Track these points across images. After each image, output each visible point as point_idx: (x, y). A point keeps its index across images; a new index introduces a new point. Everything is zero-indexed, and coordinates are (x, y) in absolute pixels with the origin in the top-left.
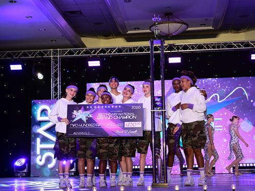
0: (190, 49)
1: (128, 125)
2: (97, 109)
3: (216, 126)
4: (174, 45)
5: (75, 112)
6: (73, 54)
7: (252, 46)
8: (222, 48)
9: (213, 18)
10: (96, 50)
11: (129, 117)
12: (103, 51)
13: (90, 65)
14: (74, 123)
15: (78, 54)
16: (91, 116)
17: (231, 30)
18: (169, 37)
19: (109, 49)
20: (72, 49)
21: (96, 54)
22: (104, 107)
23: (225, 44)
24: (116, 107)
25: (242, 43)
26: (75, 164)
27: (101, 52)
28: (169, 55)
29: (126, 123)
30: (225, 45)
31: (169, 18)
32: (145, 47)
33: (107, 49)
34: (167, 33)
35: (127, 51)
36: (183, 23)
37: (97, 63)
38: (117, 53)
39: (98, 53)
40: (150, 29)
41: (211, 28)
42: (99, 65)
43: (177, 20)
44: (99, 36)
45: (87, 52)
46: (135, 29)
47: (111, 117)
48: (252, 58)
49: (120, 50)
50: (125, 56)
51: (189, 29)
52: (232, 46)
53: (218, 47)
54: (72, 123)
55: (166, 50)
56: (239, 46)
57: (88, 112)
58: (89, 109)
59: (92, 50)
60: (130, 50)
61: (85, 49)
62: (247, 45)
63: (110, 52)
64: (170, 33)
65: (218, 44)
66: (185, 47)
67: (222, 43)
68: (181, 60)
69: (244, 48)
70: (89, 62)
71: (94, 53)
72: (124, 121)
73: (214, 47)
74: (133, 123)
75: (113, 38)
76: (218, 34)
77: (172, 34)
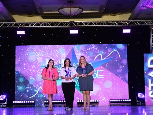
0: (84, 25)
3: (99, 75)
4: (73, 22)
6: (7, 26)
7: (124, 24)
8: (105, 25)
9: (99, 5)
10: (22, 24)
12: (27, 24)
13: (18, 34)
15: (10, 26)
17: (111, 13)
18: (71, 17)
19: (31, 23)
20: (6, 23)
21: (22, 27)
25: (117, 22)
26: (7, 99)
27: (26, 25)
28: (70, 28)
30: (106, 23)
31: (70, 4)
32: (55, 23)
33: (30, 23)
34: (70, 14)
35: (43, 25)
36: (79, 8)
37: (23, 33)
38: (36, 26)
39: (24, 26)
40: (58, 11)
41: (98, 11)
42: (24, 34)
43: (76, 6)
44: (24, 15)
45: (16, 25)
46: (48, 11)
48: (123, 32)
49: (38, 24)
50: (42, 28)
51: (84, 12)
52: (111, 24)
53: (102, 24)
55: (69, 25)
56: (115, 24)
59: (19, 24)
60: (45, 24)
61: (15, 23)
63: (32, 25)
64: (72, 14)
65: (102, 22)
66: (81, 24)
68: (78, 32)
69: (118, 25)
70: (18, 32)
71: (21, 26)
73: (99, 24)
75: (34, 16)
76: (102, 16)
77: (72, 15)
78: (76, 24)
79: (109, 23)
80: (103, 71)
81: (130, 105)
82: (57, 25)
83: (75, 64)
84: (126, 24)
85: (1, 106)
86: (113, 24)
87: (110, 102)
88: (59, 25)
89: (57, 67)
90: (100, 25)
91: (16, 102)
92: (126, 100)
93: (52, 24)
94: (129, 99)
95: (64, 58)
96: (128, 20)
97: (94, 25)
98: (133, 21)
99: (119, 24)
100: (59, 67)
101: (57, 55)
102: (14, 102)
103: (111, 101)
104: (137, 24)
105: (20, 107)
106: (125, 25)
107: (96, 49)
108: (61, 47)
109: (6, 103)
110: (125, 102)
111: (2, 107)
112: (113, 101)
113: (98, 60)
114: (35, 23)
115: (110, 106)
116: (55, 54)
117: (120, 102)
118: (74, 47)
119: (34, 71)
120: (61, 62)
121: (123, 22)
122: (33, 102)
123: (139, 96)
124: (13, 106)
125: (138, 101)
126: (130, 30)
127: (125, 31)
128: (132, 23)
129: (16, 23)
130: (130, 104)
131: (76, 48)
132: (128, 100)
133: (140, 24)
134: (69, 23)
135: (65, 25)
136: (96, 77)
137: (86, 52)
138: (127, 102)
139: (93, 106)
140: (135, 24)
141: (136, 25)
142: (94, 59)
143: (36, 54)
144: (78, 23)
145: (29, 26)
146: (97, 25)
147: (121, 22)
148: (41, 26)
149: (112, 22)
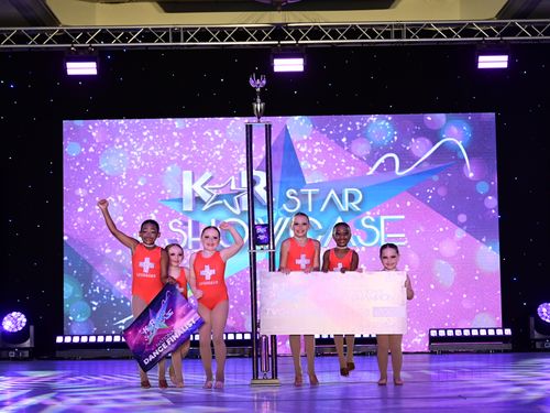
78: (297, 35)
79: (425, 31)
80: (403, 217)
81: (506, 351)
82: (222, 36)
83: (295, 192)
84: (491, 34)
85: (12, 354)
86: (441, 36)
87: (432, 339)
88: (230, 40)
89: (223, 204)
90: (389, 38)
91: (68, 340)
92: (491, 332)
93: (203, 34)
94: (503, 328)
96: (501, 15)
97: (365, 38)
98: (516, 22)
99: (462, 35)
100: (233, 205)
101: (218, 153)
102: (59, 339)
103: (434, 333)
104: (535, 34)
105: (83, 359)
106: (488, 38)
109: (29, 341)
110: (487, 338)
111: (15, 359)
112: (442, 333)
113: (384, 178)
114: (136, 30)
115: (432, 353)
117: (471, 338)
120: (239, 183)
121: (478, 24)
124: (58, 354)
125: (537, 335)
126: (505, 58)
127: (487, 62)
128: (513, 30)
129: (61, 31)
130: (509, 346)
132: (500, 332)
133: (545, 34)
134: (267, 29)
135: (252, 40)
136: (376, 241)
138: (495, 338)
139: (363, 354)
140: (524, 34)
141: (530, 37)
142: (370, 173)
143: (131, 148)
144: (305, 28)
145: (113, 44)
146: (379, 38)
147: (471, 25)
148: (160, 41)
149: (436, 25)
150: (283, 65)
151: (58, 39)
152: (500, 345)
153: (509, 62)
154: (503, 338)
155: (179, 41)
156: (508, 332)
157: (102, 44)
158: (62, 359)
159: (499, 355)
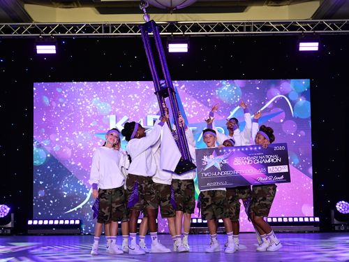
0: (203, 31)
1: (271, 170)
2: (232, 153)
4: (176, 23)
5: (205, 158)
6: (11, 32)
7: (301, 29)
8: (254, 31)
10: (49, 27)
11: (273, 160)
12: (61, 28)
13: (39, 52)
14: (206, 172)
15: (20, 32)
16: (225, 162)
17: (268, 1)
19: (71, 25)
20: (9, 24)
21: (49, 34)
22: (241, 150)
23: (259, 24)
24: (255, 148)
25: (286, 24)
27: (58, 30)
28: (168, 39)
29: (269, 168)
30: (259, 26)
32: (131, 25)
33: (69, 26)
34: (169, 5)
35: (100, 31)
37: (50, 50)
38: (84, 34)
39: (53, 32)
42: (54, 52)
44: (54, 3)
45: (35, 30)
47: (250, 162)
48: (301, 49)
49: (89, 28)
50: (97, 39)
53: (248, 29)
54: (203, 172)
55: (164, 32)
56: (281, 29)
57: (222, 158)
58: (223, 153)
59: (42, 26)
60: (107, 30)
61: (31, 24)
62: (293, 27)
65: (247, 23)
66: (196, 27)
67: (254, 23)
68: (188, 49)
69: (288, 32)
70: (38, 47)
71: (47, 32)
72: (266, 165)
73: (241, 29)
74: (277, 167)
75: (78, 7)
76: (246, 7)
77: (176, 7)
78: (184, 29)
79: (265, 27)
81: (316, 232)
82: (136, 30)
84: (308, 28)
86: (275, 30)
90: (243, 31)
91: (35, 222)
92: (306, 220)
93: (124, 28)
94: (315, 216)
95: (155, 113)
96: (315, 16)
97: (227, 31)
98: (324, 21)
99: (290, 29)
101: (137, 107)
102: (30, 222)
104: (335, 29)
105: (45, 235)
106: (306, 31)
107: (232, 93)
108: (147, 87)
109: (10, 223)
110: (304, 223)
111: (1, 235)
112: (275, 220)
114: (83, 25)
116: (132, 104)
117: (294, 223)
118: (179, 87)
119: (81, 145)
120: (146, 122)
121: (300, 23)
122: (77, 222)
123: (338, 210)
124: (29, 231)
125: (336, 222)
126: (317, 44)
127: (305, 47)
128: (322, 27)
129: (33, 26)
130: (317, 229)
131: (184, 89)
132: (312, 220)
133: (342, 29)
134: (165, 25)
137: (209, 100)
138: (309, 223)
140: (329, 29)
141: (333, 31)
142: (228, 117)
144: (189, 25)
145: (66, 34)
146: (236, 31)
147: (295, 23)
148: (96, 32)
149: (273, 23)
150: (174, 48)
151: (32, 31)
152: (312, 228)
153: (319, 47)
154: (314, 223)
155: (109, 32)
156: (317, 219)
157: (60, 34)
158: (32, 235)
159: (312, 234)
